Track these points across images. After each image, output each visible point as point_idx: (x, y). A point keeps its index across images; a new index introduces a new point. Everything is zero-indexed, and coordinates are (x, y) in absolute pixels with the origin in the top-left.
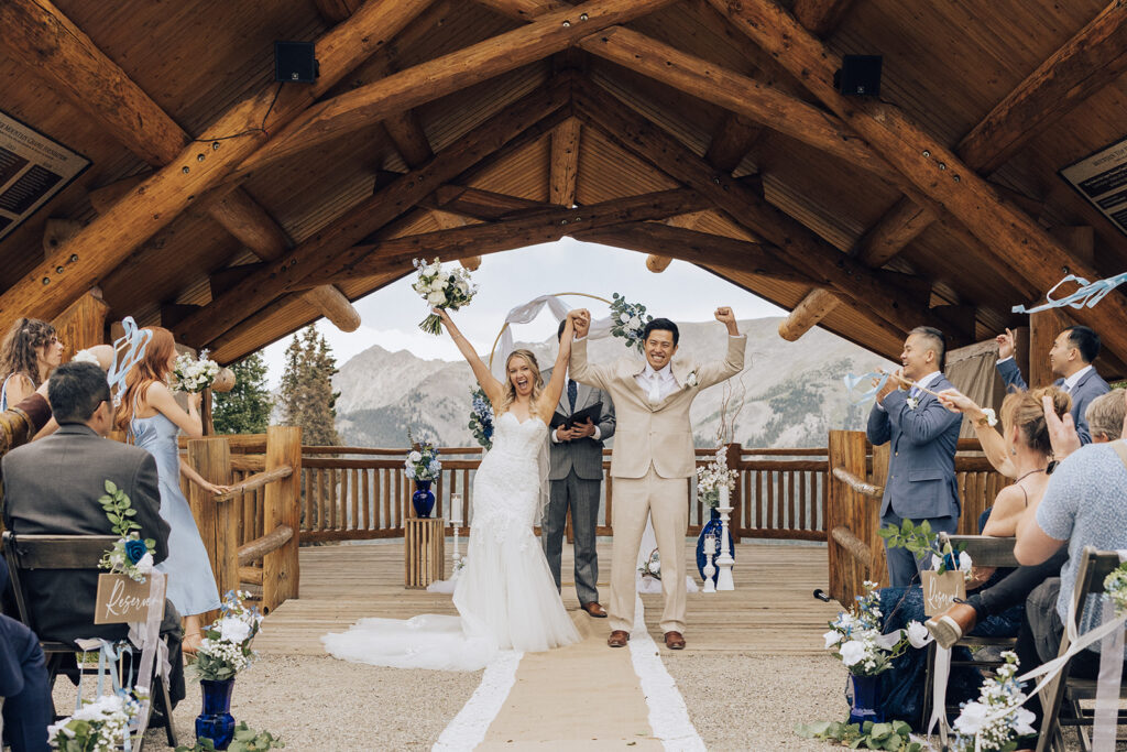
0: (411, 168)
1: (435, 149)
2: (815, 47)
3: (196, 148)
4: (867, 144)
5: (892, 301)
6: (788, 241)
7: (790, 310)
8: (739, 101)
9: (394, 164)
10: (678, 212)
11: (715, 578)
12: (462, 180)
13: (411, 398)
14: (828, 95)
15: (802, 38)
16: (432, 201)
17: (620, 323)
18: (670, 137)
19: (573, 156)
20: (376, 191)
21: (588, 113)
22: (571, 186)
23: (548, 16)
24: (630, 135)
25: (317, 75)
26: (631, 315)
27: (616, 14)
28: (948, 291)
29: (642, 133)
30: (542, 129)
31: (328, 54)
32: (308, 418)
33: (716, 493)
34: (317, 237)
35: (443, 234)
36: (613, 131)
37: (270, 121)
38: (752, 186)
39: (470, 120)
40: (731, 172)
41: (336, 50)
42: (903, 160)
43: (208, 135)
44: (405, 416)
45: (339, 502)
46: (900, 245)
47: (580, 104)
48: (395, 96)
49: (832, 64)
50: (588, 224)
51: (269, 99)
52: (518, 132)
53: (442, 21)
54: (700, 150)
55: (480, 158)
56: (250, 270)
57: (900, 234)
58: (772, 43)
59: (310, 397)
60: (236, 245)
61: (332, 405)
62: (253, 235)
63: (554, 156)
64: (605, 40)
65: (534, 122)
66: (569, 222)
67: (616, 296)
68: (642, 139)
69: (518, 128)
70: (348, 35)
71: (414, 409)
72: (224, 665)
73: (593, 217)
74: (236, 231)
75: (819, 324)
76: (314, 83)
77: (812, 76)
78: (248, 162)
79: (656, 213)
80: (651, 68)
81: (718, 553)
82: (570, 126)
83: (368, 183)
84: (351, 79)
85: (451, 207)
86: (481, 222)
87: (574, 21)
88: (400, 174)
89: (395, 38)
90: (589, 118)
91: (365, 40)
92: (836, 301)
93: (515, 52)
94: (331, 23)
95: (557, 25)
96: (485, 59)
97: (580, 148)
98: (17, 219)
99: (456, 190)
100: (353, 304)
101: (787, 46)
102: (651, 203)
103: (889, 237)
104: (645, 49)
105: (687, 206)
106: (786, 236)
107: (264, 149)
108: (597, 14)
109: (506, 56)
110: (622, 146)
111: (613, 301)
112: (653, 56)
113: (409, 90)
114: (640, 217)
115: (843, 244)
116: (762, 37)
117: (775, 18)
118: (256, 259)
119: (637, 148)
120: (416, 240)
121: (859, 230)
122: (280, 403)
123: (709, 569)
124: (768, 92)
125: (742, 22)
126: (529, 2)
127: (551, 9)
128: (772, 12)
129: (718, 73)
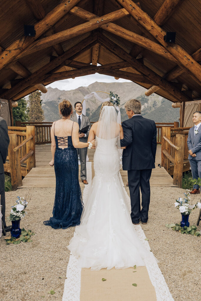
0: (59, 55)
1: (65, 51)
2: (159, 29)
3: (5, 53)
4: (171, 54)
5: (173, 89)
6: (149, 75)
7: (148, 89)
8: (140, 43)
9: (55, 54)
10: (123, 67)
12: (71, 58)
13: (58, 99)
14: (162, 41)
15: (156, 27)
16: (64, 64)
17: (112, 99)
18: (121, 49)
19: (98, 52)
20: (50, 61)
21: (102, 42)
22: (97, 59)
23: (93, 19)
24: (112, 48)
25: (35, 34)
26: (114, 97)
27: (110, 19)
28: (186, 87)
29: (115, 48)
30: (90, 46)
31: (38, 29)
32: (35, 106)
34: (36, 72)
35: (67, 72)
36: (107, 47)
37: (23, 46)
38: (141, 61)
39: (73, 43)
40: (135, 58)
41: (40, 27)
42: (180, 58)
43: (8, 49)
44: (57, 103)
45: (44, 134)
46: (176, 77)
47: (100, 40)
48: (55, 40)
49: (164, 34)
51: (23, 40)
52: (85, 47)
53: (66, 20)
54: (128, 52)
55: (75, 53)
56: (20, 80)
57: (176, 74)
58: (149, 28)
59: (36, 101)
60: (16, 75)
61: (40, 103)
62: (21, 72)
63: (93, 52)
64: (107, 26)
65: (88, 44)
66: (97, 69)
67: (111, 92)
68: (115, 49)
69: (85, 46)
70: (43, 23)
71: (59, 101)
72: (17, 217)
73: (103, 68)
74: (16, 72)
75: (155, 93)
76: (35, 36)
77: (158, 37)
78: (19, 56)
79: (118, 67)
80: (119, 34)
82: (97, 45)
83: (48, 59)
84: (44, 35)
85: (69, 65)
86: (76, 69)
87: (100, 21)
88: (56, 57)
89: (55, 24)
90: (102, 43)
91: (47, 25)
92: (159, 88)
93: (85, 29)
94: (39, 20)
95: (95, 22)
96: (77, 30)
97: (99, 50)
99: (70, 61)
100: (45, 87)
101: (152, 29)
102: (117, 65)
103: (174, 75)
104: (117, 29)
105: (126, 66)
106: (149, 74)
107: (23, 53)
108: (106, 19)
109: (83, 30)
110: (110, 51)
111: (110, 93)
112: (119, 31)
113: (58, 38)
114: (114, 68)
115: (161, 75)
116: (146, 26)
117: (150, 22)
118: (21, 78)
119: (114, 51)
120: (61, 73)
121: (165, 72)
122: (29, 102)
124: (147, 40)
125: (141, 22)
126: (88, 15)
127: (94, 18)
128: (149, 20)
129: (135, 35)
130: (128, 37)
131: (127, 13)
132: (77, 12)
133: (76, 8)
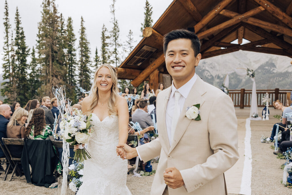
9: (206, 38)
11: (265, 118)
15: (287, 17)
16: (213, 45)
17: (248, 73)
19: (243, 31)
20: (203, 44)
23: (236, 17)
26: (250, 71)
27: (250, 15)
30: (236, 29)
31: (196, 28)
33: (266, 103)
35: (216, 51)
36: (250, 29)
40: (276, 35)
41: (198, 27)
50: (245, 47)
52: (230, 31)
54: (269, 32)
55: (223, 36)
58: (281, 18)
63: (239, 32)
64: (247, 20)
66: (241, 47)
67: (248, 68)
70: (200, 24)
77: (289, 24)
80: (256, 24)
81: (266, 113)
85: (217, 46)
87: (241, 17)
88: (207, 40)
90: (246, 26)
91: (203, 25)
93: (230, 24)
94: (197, 22)
95: (238, 18)
96: (224, 26)
98: (146, 59)
101: (284, 19)
108: (246, 16)
109: (228, 25)
110: (253, 31)
112: (256, 22)
113: (210, 32)
116: (279, 17)
119: (256, 32)
120: (210, 52)
123: (264, 116)
124: (280, 27)
125: (275, 15)
126: (233, 15)
127: (237, 15)
128: (281, 13)
129: (270, 24)
130: (263, 27)
131: (263, 9)
132: (224, 13)
133: (224, 10)
